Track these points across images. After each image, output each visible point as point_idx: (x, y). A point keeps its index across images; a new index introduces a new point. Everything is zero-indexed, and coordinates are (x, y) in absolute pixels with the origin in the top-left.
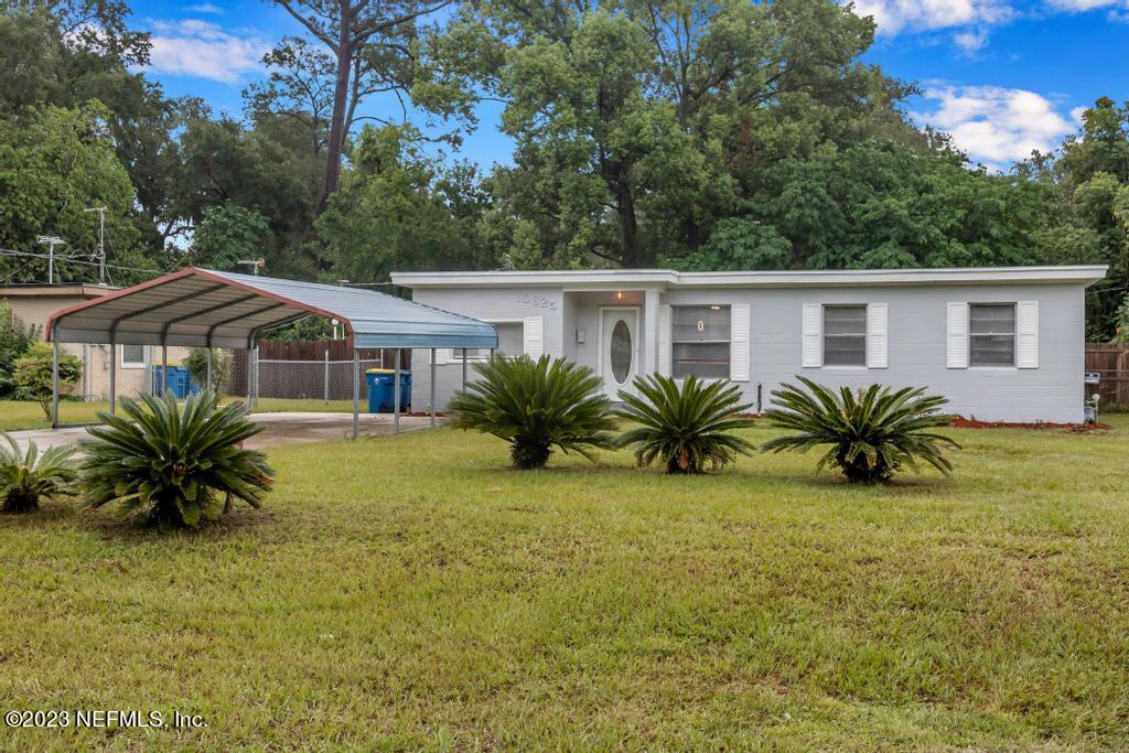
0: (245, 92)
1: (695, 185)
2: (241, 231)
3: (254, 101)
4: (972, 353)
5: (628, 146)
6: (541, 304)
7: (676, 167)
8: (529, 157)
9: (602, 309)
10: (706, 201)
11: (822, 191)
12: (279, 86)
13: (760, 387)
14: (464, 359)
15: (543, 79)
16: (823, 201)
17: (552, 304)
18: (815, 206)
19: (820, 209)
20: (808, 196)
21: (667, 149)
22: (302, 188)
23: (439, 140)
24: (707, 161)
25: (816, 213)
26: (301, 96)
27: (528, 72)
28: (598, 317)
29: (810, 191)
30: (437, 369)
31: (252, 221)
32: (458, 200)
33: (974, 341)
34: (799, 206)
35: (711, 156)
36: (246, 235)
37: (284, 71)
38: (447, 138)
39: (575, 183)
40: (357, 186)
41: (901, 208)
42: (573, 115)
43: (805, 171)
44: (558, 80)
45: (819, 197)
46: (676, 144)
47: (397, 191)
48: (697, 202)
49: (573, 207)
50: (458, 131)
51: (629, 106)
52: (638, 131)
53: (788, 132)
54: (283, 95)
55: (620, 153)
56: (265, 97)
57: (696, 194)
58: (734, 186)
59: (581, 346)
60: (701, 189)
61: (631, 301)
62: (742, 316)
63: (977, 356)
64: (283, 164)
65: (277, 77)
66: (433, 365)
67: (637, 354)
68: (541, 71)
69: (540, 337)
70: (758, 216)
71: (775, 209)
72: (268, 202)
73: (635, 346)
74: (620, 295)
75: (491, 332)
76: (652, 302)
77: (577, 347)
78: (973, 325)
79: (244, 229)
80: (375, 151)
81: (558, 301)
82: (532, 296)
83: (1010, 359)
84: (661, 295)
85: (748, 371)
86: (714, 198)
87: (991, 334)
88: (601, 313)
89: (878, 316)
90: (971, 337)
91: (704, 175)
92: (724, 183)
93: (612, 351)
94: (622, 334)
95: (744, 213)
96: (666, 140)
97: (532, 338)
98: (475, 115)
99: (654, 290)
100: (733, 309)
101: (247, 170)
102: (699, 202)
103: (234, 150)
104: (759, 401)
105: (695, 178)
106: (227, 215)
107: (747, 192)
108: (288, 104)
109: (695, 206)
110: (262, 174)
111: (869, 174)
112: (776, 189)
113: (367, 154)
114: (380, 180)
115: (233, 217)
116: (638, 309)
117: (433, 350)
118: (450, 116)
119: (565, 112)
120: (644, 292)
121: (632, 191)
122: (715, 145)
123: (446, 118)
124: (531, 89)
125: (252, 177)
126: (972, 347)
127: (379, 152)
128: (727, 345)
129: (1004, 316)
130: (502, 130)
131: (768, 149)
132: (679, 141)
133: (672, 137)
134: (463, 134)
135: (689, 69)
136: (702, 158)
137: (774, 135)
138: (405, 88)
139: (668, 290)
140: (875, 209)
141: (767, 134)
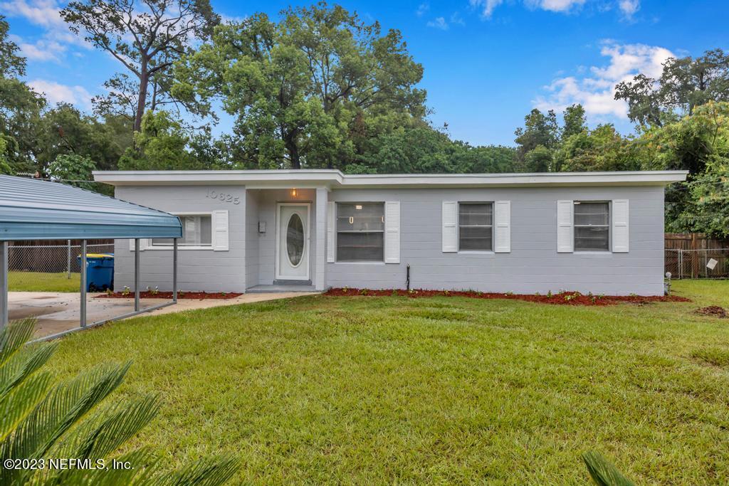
0: (93, 100)
1: (333, 145)
2: (78, 169)
3: (99, 105)
4: (576, 241)
5: (296, 121)
6: (227, 199)
7: (323, 134)
8: (242, 130)
9: (279, 205)
10: (339, 156)
11: (400, 151)
12: (113, 99)
13: (408, 268)
14: (175, 246)
15: (248, 79)
16: (400, 156)
17: (236, 199)
18: (396, 159)
19: (400, 161)
20: (394, 153)
21: (319, 125)
22: (116, 147)
23: (200, 128)
24: (340, 133)
25: (397, 162)
26: (125, 104)
27: (238, 75)
28: (276, 210)
29: (394, 151)
30: (141, 255)
31: (85, 163)
32: (202, 153)
33: (578, 231)
34: (389, 158)
35: (342, 131)
36: (81, 171)
37: (117, 92)
38: (203, 127)
39: (267, 141)
40: (143, 144)
41: (444, 159)
42: (265, 101)
43: (391, 140)
44: (256, 80)
45: (399, 154)
46: (324, 122)
47: (166, 146)
48: (334, 155)
49: (266, 155)
50: (209, 124)
51: (297, 99)
52: (302, 113)
53: (381, 120)
54: (116, 103)
55: (292, 125)
56: (105, 103)
57: (333, 151)
58: (353, 148)
59: (262, 234)
60: (337, 148)
61: (303, 198)
62: (393, 211)
63: (580, 243)
64: (105, 134)
65: (113, 94)
66: (137, 251)
67: (308, 241)
68: (246, 75)
69: (226, 228)
70: (367, 163)
71: (375, 160)
72: (96, 154)
73: (307, 235)
74: (294, 193)
75: (176, 222)
76: (321, 199)
77: (259, 236)
78: (577, 219)
79: (80, 168)
80: (153, 124)
81: (242, 197)
82: (218, 192)
83: (605, 246)
84: (329, 193)
85: (399, 256)
86: (344, 153)
87: (590, 225)
88: (279, 209)
89: (503, 211)
90: (575, 228)
91: (338, 139)
92: (349, 145)
93: (288, 238)
94: (296, 226)
95: (359, 162)
96: (318, 118)
97: (218, 228)
98: (217, 116)
99: (325, 187)
100: (386, 205)
101: (83, 136)
102: (335, 156)
103: (76, 125)
104: (408, 280)
105: (334, 141)
106: (70, 160)
107: (359, 152)
108: (119, 108)
109: (333, 157)
110: (92, 138)
111: (424, 143)
112: (375, 151)
113: (148, 125)
114: (155, 140)
115: (73, 161)
116: (309, 205)
117: (136, 239)
118: (205, 116)
119: (261, 99)
120: (315, 190)
121: (298, 152)
122: (344, 125)
123: (202, 117)
124: (240, 85)
125: (87, 140)
126: (575, 235)
127: (155, 124)
128: (382, 235)
129: (601, 211)
130: (224, 110)
131: (371, 128)
132: (325, 120)
133: (321, 117)
134: (211, 126)
135: (328, 87)
136: (337, 131)
137: (374, 122)
138: (181, 102)
139: (334, 189)
140: (429, 161)
141: (371, 121)
